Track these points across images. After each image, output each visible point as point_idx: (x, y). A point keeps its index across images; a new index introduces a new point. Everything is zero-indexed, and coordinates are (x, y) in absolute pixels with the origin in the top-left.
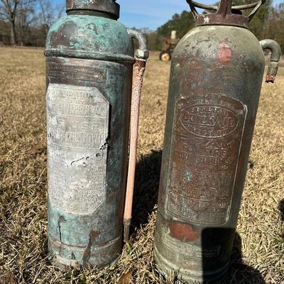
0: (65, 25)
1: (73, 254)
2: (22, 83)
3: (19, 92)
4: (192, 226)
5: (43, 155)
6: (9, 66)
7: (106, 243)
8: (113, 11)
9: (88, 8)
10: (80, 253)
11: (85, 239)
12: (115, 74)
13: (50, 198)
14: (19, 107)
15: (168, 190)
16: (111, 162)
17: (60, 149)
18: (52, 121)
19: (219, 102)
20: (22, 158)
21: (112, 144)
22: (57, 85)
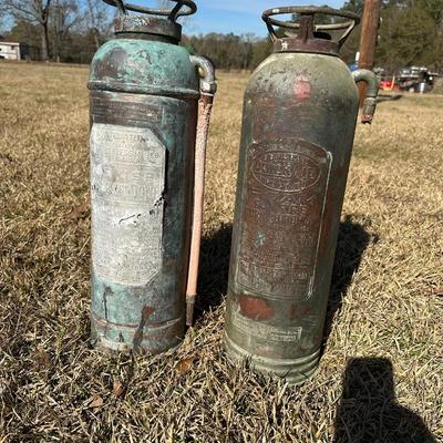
0: (112, 53)
1: (121, 336)
2: (59, 120)
3: (54, 134)
4: (266, 300)
5: (87, 220)
6: (39, 95)
7: (162, 323)
8: (171, 34)
9: (141, 30)
10: (130, 333)
11: (136, 316)
12: (173, 112)
13: (94, 265)
14: (55, 156)
15: (238, 257)
16: (169, 222)
17: (107, 204)
18: (96, 170)
19: (296, 148)
20: (59, 223)
21: (170, 199)
22: (102, 125)
